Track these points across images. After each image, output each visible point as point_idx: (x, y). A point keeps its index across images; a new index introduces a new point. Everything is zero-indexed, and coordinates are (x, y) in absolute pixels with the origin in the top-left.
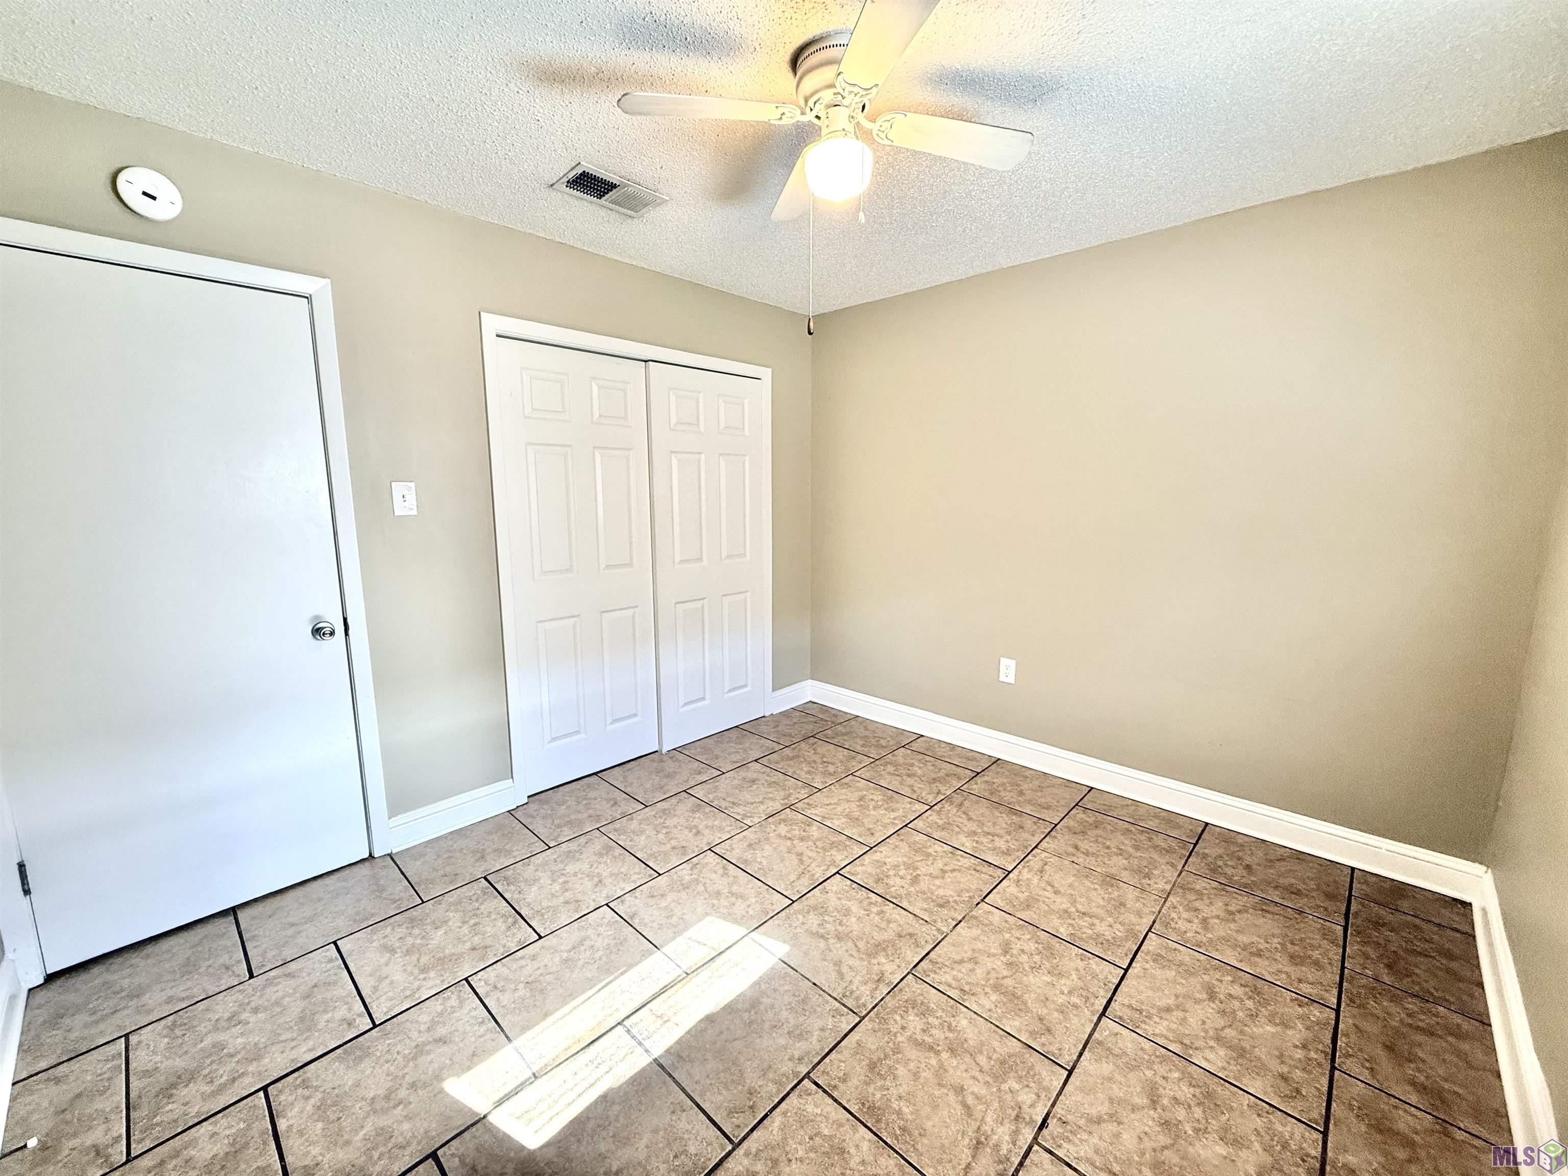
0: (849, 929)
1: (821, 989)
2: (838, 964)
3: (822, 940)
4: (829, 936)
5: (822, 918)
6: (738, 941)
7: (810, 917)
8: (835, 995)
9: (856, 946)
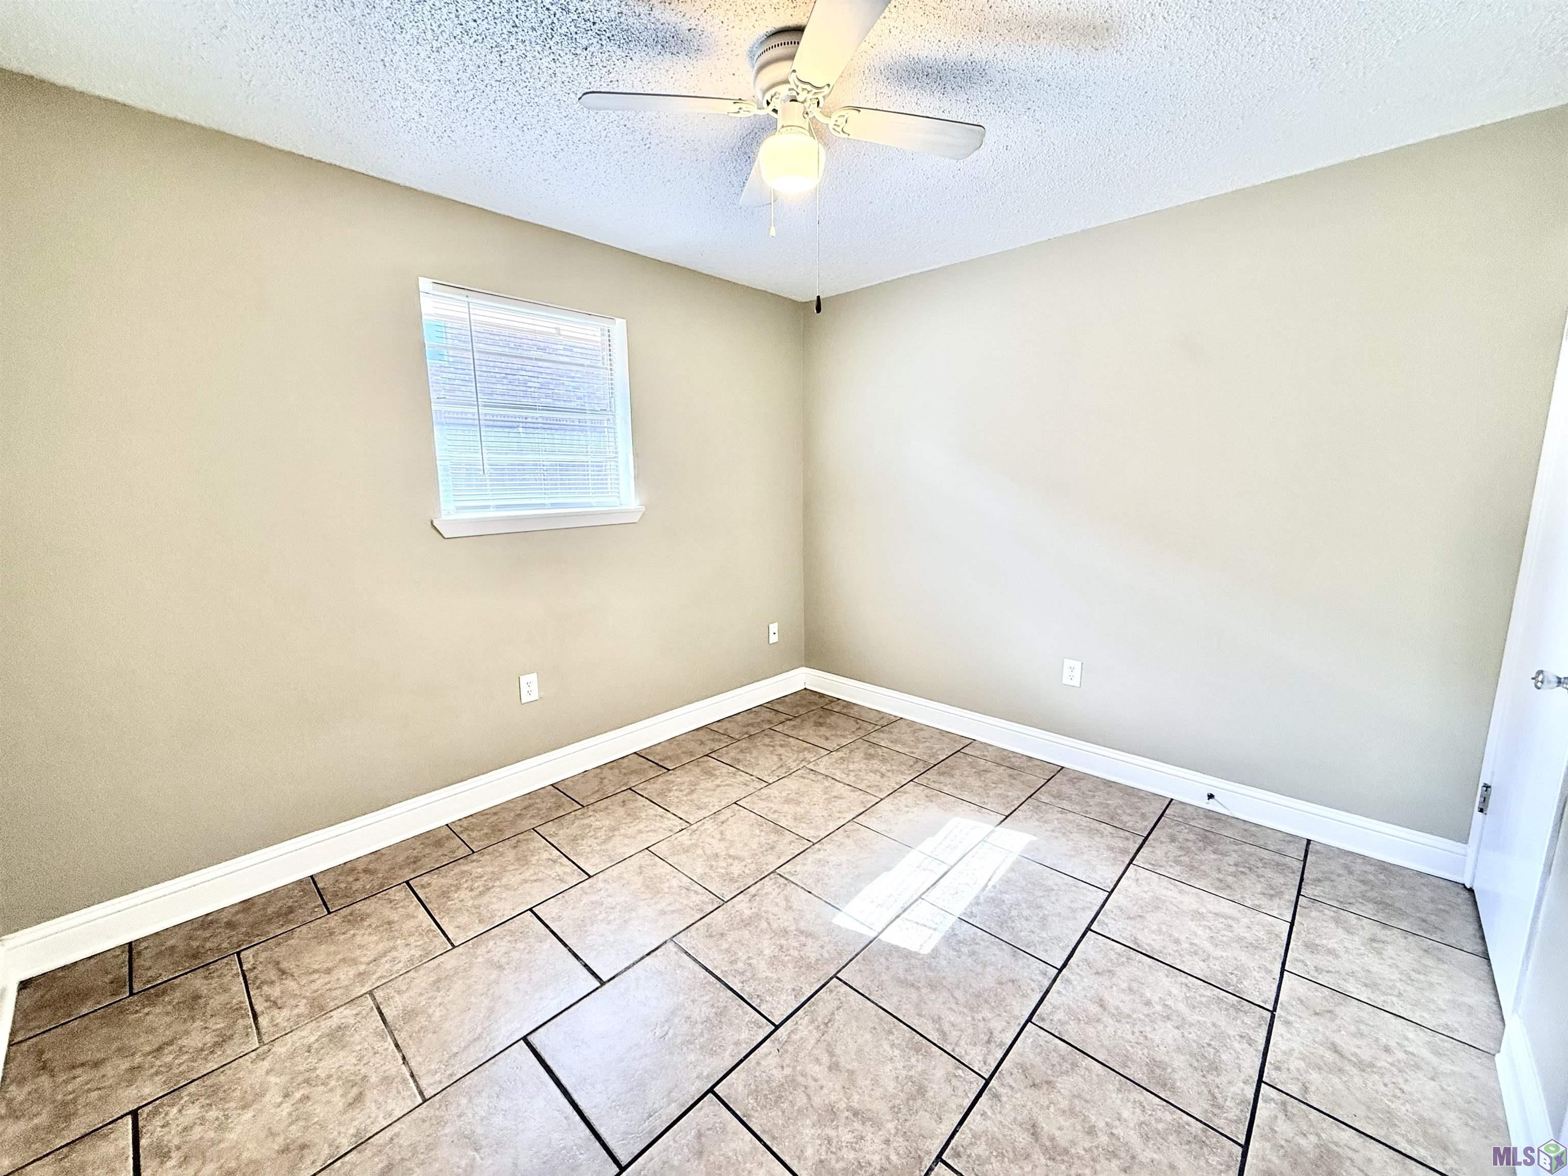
0: (773, 941)
1: (804, 889)
2: (789, 908)
3: (803, 928)
4: (795, 932)
5: (802, 953)
6: (886, 927)
7: (814, 954)
8: (793, 885)
9: (769, 923)
